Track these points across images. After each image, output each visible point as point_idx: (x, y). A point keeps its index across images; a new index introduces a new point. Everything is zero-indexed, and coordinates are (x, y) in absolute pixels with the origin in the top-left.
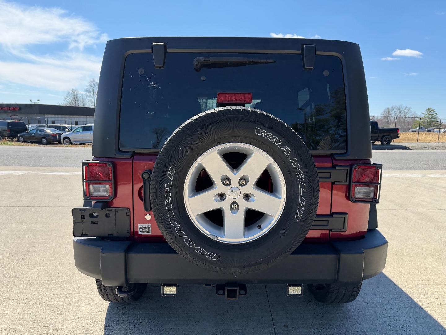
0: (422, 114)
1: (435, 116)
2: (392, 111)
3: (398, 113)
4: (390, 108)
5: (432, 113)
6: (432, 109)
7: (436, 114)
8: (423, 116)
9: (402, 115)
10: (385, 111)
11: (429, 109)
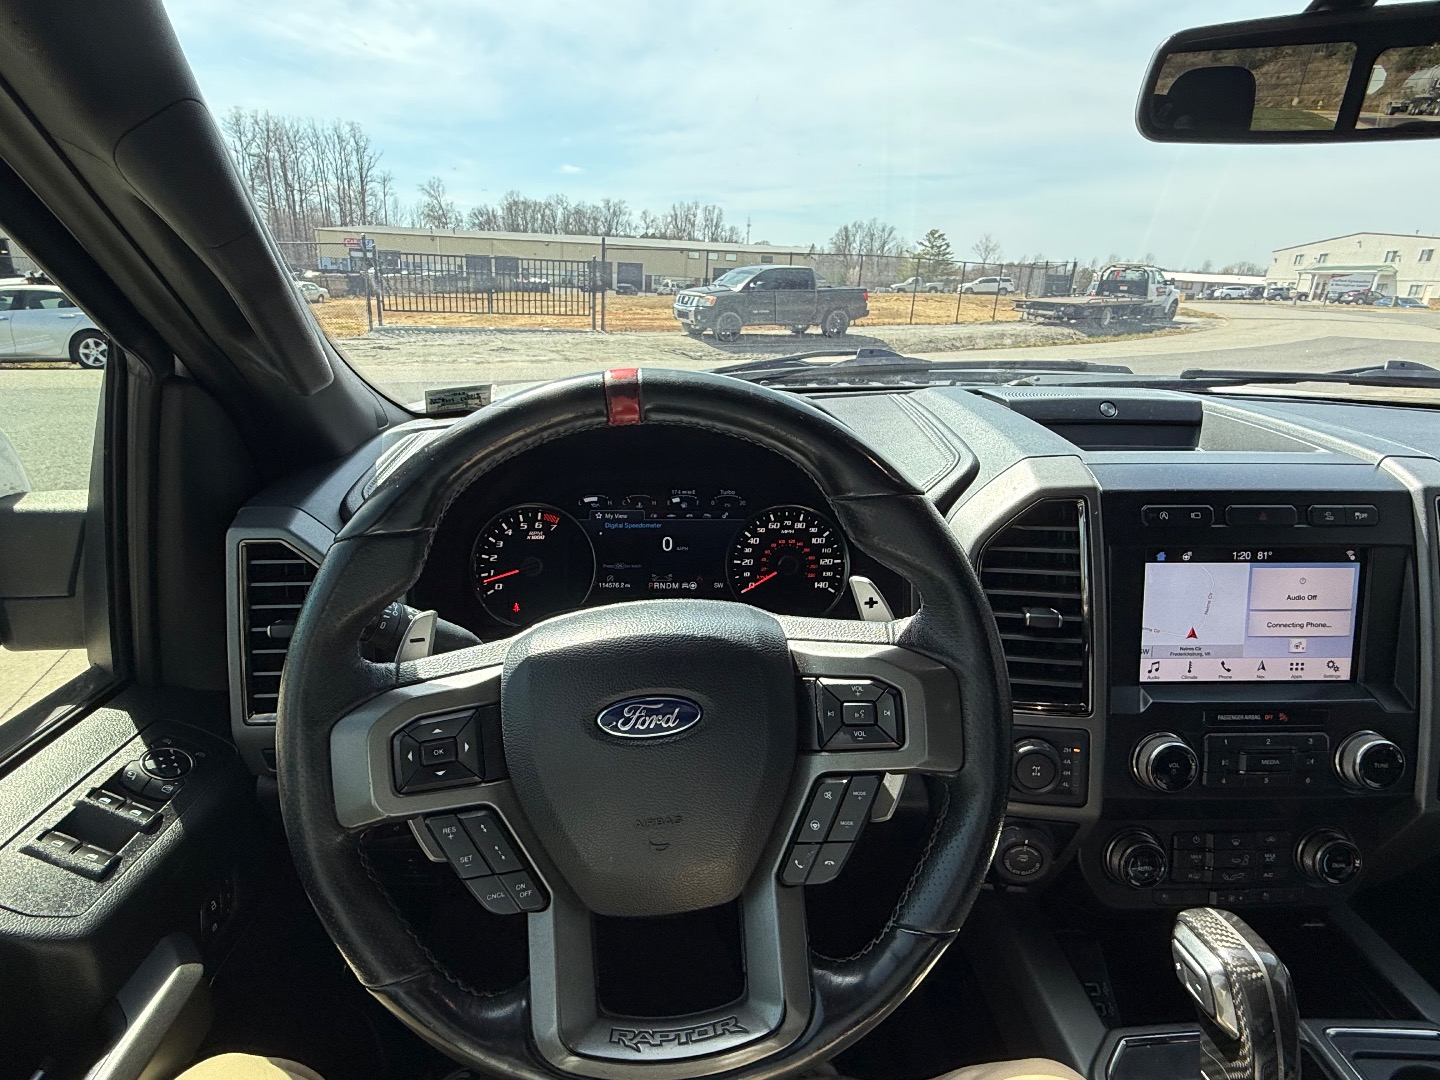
0: (917, 245)
2: (854, 236)
3: (867, 240)
4: (850, 227)
7: (948, 246)
9: (877, 245)
10: (837, 235)
11: (932, 233)
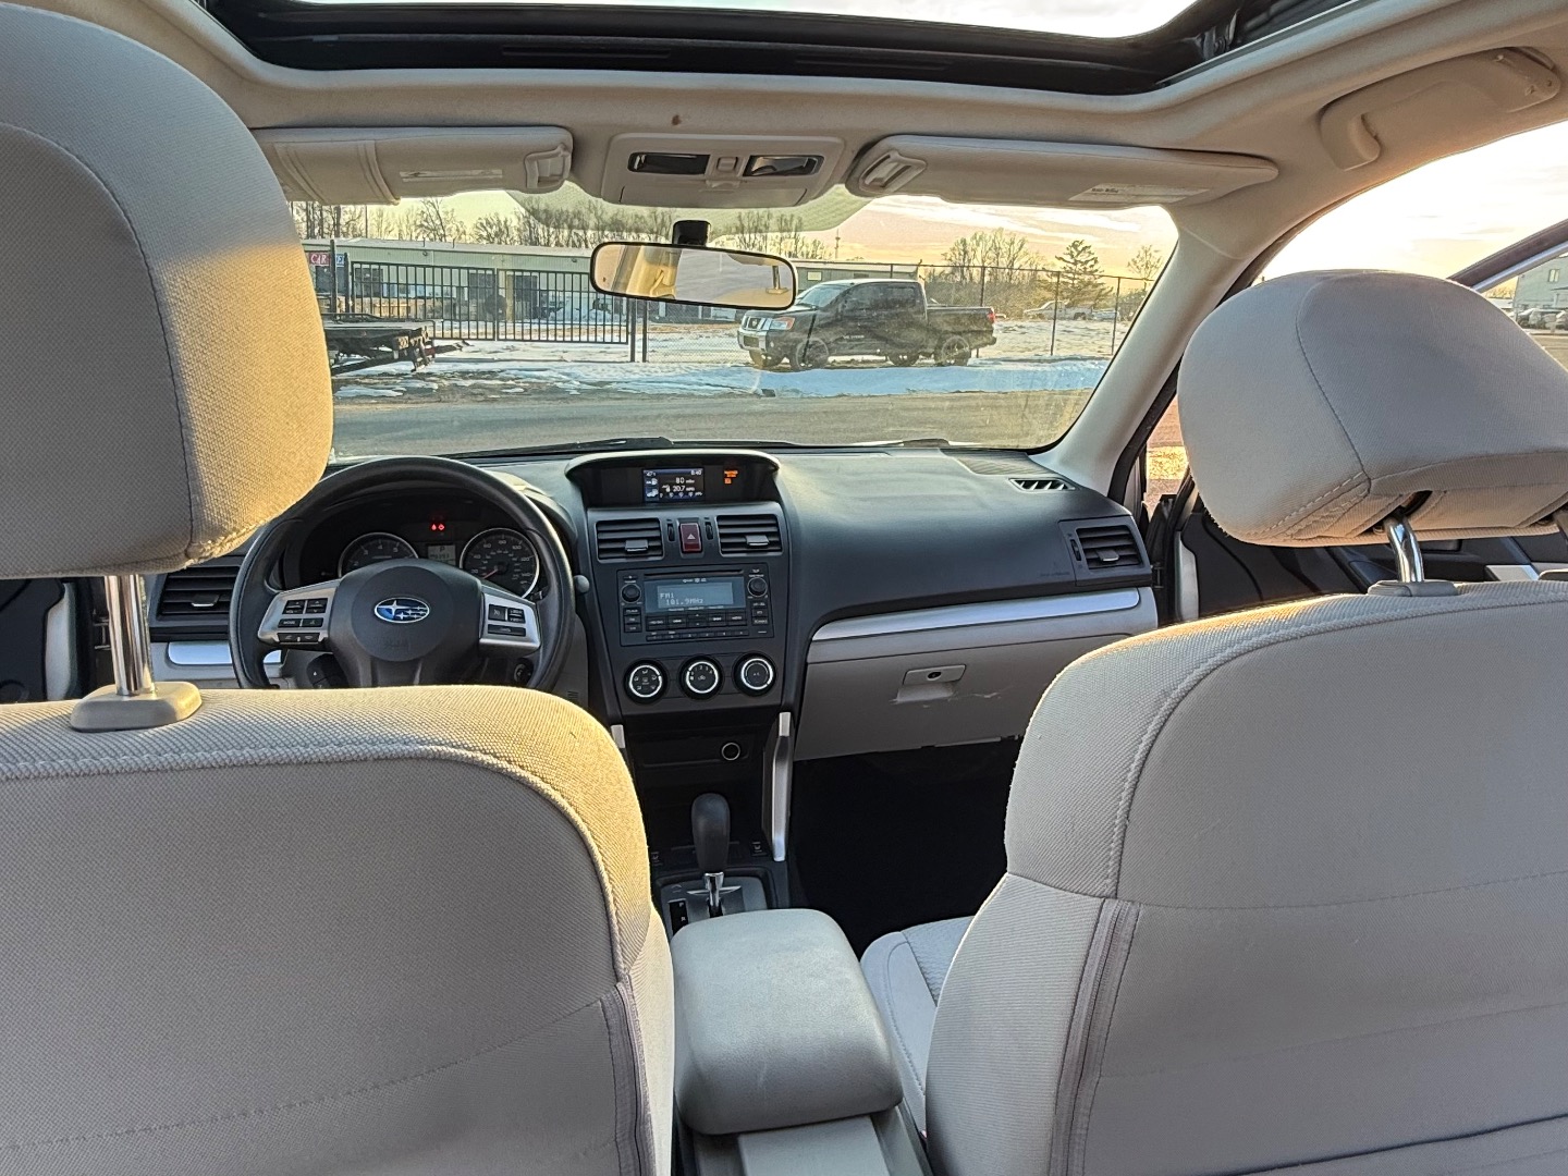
0: (1056, 261)
1: (1092, 266)
2: (974, 250)
3: (991, 254)
4: (968, 241)
5: (1082, 258)
6: (1083, 246)
7: (1096, 262)
8: (1059, 266)
9: (1004, 262)
10: (953, 249)
11: (1074, 246)
